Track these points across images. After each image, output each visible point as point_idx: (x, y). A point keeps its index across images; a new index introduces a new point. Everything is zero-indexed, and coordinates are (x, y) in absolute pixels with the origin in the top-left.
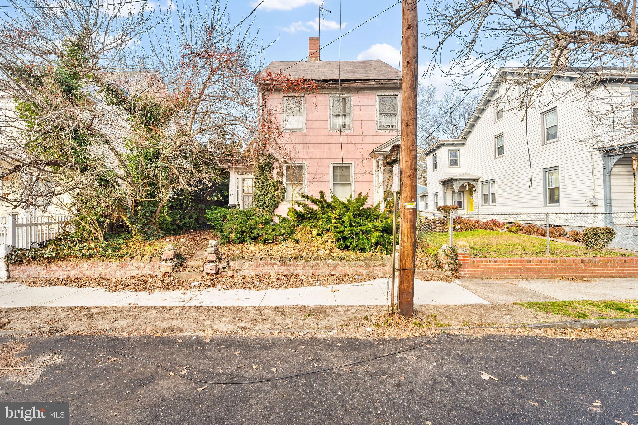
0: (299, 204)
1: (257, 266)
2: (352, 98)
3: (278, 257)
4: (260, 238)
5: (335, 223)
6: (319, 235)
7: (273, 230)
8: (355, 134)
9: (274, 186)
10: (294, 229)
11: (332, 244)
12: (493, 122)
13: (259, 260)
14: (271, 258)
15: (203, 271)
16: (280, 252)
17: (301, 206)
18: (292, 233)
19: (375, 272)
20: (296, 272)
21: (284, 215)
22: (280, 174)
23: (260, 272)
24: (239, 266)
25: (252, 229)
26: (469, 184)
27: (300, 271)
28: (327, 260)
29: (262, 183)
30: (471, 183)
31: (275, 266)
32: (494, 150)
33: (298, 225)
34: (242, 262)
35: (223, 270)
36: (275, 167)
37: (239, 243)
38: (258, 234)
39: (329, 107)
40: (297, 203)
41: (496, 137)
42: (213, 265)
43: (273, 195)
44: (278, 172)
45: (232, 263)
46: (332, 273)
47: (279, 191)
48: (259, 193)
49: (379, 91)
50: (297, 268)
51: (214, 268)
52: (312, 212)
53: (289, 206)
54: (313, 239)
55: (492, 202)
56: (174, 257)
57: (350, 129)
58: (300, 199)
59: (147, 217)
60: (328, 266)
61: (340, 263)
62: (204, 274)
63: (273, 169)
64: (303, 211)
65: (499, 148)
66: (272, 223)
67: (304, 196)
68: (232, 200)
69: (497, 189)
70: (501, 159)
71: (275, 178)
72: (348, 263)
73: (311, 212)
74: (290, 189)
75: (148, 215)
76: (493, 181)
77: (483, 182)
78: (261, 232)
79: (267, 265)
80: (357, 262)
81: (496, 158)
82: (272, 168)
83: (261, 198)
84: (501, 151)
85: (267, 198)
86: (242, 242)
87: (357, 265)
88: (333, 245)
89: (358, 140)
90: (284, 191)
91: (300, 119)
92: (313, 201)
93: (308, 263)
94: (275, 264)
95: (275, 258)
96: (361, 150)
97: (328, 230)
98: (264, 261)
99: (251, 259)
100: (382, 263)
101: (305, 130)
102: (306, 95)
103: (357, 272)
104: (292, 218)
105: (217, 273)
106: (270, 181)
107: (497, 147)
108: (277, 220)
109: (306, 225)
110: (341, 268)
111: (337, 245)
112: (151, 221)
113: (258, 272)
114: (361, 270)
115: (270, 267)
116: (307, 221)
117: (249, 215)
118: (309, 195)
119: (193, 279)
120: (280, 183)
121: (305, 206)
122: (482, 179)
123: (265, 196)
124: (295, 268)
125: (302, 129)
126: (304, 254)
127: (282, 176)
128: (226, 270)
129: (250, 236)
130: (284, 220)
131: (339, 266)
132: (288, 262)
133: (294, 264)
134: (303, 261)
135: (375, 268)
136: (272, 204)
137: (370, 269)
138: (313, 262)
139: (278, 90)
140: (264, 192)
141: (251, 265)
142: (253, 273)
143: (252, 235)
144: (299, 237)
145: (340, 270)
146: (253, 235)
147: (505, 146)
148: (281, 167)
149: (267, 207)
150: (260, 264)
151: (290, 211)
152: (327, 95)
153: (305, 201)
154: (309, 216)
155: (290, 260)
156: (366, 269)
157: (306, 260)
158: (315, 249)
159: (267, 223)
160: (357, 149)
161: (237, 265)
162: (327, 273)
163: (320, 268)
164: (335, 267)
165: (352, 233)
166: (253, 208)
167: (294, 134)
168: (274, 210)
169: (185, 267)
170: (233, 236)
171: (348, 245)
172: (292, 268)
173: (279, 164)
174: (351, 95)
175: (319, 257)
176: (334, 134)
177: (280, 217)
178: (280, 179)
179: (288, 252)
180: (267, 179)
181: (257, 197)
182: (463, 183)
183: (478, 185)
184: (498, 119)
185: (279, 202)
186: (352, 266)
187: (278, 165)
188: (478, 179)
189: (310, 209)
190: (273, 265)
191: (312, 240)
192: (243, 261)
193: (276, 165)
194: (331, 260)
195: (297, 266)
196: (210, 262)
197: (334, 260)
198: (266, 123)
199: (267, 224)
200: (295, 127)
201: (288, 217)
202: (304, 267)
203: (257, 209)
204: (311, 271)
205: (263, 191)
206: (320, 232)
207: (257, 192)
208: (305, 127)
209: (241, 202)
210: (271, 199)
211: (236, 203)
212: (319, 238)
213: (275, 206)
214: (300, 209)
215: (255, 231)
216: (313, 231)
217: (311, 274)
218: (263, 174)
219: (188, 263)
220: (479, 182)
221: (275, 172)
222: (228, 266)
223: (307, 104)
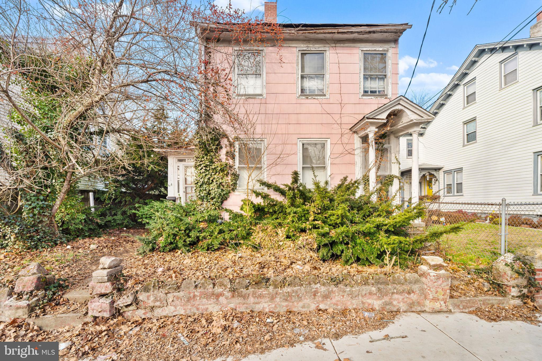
0: (258, 194)
1: (189, 300)
2: (328, 53)
3: (226, 282)
4: (200, 244)
5: (314, 220)
6: (288, 237)
7: (221, 232)
8: (331, 102)
9: (222, 170)
10: (250, 229)
11: (311, 253)
12: (462, 107)
13: (192, 288)
14: (214, 285)
15: (87, 313)
16: (230, 270)
17: (260, 197)
18: (249, 234)
19: (395, 303)
20: (258, 308)
21: (237, 210)
22: (231, 155)
23: (194, 310)
24: (156, 300)
25: (189, 229)
26: (431, 174)
27: (266, 305)
28: (313, 285)
29: (206, 167)
30: (433, 173)
31: (221, 299)
32: (462, 137)
33: (256, 224)
34: (161, 294)
35: (126, 309)
36: (224, 146)
37: (170, 251)
38: (198, 237)
39: (298, 65)
40: (255, 192)
41: (466, 123)
42: (106, 302)
43: (221, 183)
44: (227, 153)
45: (142, 297)
46: (322, 306)
47: (229, 178)
48: (202, 180)
49: (363, 45)
50: (260, 300)
51: (108, 308)
52: (275, 205)
53: (244, 197)
54: (281, 243)
55: (457, 192)
56: (38, 288)
57: (325, 95)
58: (258, 187)
59: (35, 215)
60: (315, 295)
61: (335, 289)
62: (89, 319)
63: (221, 148)
64: (262, 204)
65: (468, 135)
66: (220, 221)
67: (263, 184)
68: (172, 192)
69: (464, 178)
70: (472, 147)
71: (224, 160)
72: (348, 289)
73: (273, 204)
74: (244, 175)
75: (36, 212)
76: (460, 170)
77: (445, 172)
78: (202, 235)
79: (207, 296)
80: (364, 287)
81: (464, 146)
82: (219, 147)
83: (205, 186)
84: (471, 137)
85: (213, 186)
86: (173, 250)
87: (364, 293)
88: (314, 255)
89: (336, 109)
90: (236, 177)
91: (258, 82)
92: (277, 189)
93: (280, 291)
94: (221, 294)
95: (222, 285)
96: (339, 122)
97: (303, 231)
98: (202, 290)
99: (179, 287)
100: (406, 287)
101: (265, 96)
102: (265, 49)
103: (363, 303)
104: (248, 213)
105: (113, 316)
106: (217, 164)
107: (466, 134)
108: (226, 216)
109: (268, 222)
110: (336, 298)
111: (321, 254)
112: (41, 222)
113: (189, 309)
114: (370, 301)
115: (212, 300)
116: (267, 218)
117: (189, 210)
118: (271, 181)
119: (67, 328)
120: (231, 167)
121: (265, 197)
122: (445, 169)
123: (209, 184)
124: (256, 300)
125: (261, 95)
126: (270, 273)
127: (233, 158)
128: (131, 308)
129: (185, 241)
130: (236, 217)
131: (332, 295)
132: (244, 291)
133: (254, 293)
134: (271, 288)
135: (396, 296)
136: (220, 194)
137: (386, 299)
138: (289, 289)
139: (228, 42)
140: (209, 179)
141: (178, 298)
142: (182, 312)
143: (188, 240)
144: (258, 241)
145: (334, 301)
146: (190, 239)
147: (477, 132)
148: (231, 145)
149: (212, 199)
150: (194, 296)
151: (244, 204)
152: (295, 49)
153: (265, 190)
154: (271, 210)
155: (247, 287)
156: (379, 298)
157: (276, 287)
158: (286, 262)
159: (212, 220)
160: (334, 122)
161: (152, 298)
162: (313, 307)
163: (300, 298)
164: (326, 297)
165: (347, 237)
166: (195, 201)
167: (251, 101)
168: (222, 202)
169: (57, 305)
170: (161, 241)
171: (339, 253)
172: (251, 300)
173: (229, 141)
174: (327, 49)
175: (297, 280)
176: (303, 101)
177: (231, 212)
178: (231, 162)
179: (244, 270)
180: (212, 162)
181: (200, 185)
182: (424, 173)
183: (440, 175)
184: (468, 104)
185: (229, 192)
186: (356, 294)
187: (227, 143)
188: (439, 169)
189: (273, 200)
190: (218, 296)
191: (279, 246)
192: (163, 291)
193: (224, 142)
194: (318, 285)
195: (261, 296)
196: (102, 295)
197: (324, 284)
198: (210, 86)
199: (213, 222)
200: (250, 91)
201: (242, 212)
202: (272, 298)
203: (199, 202)
204: (285, 304)
205: (207, 177)
206: (291, 234)
207: (198, 179)
208: (265, 91)
209: (182, 195)
210: (218, 187)
211: (177, 196)
212: (289, 242)
213: (224, 198)
214: (259, 201)
215: (193, 234)
216: (279, 231)
217: (285, 309)
218: (206, 155)
219: (66, 296)
220: (441, 172)
221: (223, 153)
222: (136, 301)
223: (267, 61)
